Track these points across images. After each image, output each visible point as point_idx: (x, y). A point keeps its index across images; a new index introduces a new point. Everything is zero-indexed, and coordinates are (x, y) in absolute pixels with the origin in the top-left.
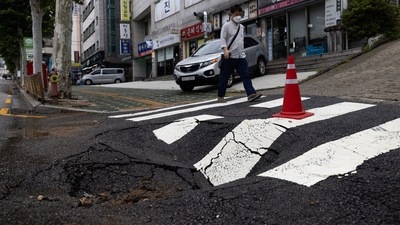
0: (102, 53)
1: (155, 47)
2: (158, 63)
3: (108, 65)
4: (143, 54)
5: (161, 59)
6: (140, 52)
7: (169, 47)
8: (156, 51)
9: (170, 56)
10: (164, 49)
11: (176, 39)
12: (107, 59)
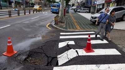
0: (84, 3)
1: (97, 4)
2: (98, 9)
3: (85, 7)
4: (94, 5)
5: (98, 8)
6: (93, 4)
7: (101, 4)
8: (98, 5)
9: (101, 7)
10: (100, 5)
11: (104, 2)
12: (85, 5)
